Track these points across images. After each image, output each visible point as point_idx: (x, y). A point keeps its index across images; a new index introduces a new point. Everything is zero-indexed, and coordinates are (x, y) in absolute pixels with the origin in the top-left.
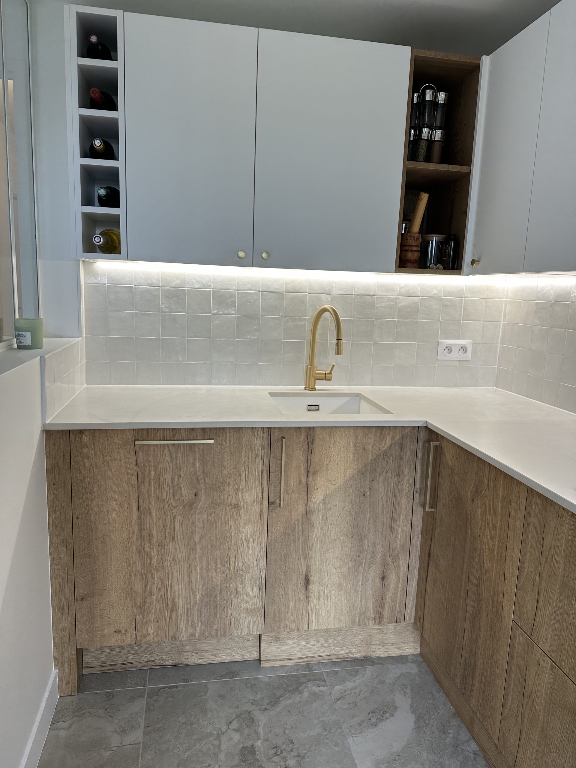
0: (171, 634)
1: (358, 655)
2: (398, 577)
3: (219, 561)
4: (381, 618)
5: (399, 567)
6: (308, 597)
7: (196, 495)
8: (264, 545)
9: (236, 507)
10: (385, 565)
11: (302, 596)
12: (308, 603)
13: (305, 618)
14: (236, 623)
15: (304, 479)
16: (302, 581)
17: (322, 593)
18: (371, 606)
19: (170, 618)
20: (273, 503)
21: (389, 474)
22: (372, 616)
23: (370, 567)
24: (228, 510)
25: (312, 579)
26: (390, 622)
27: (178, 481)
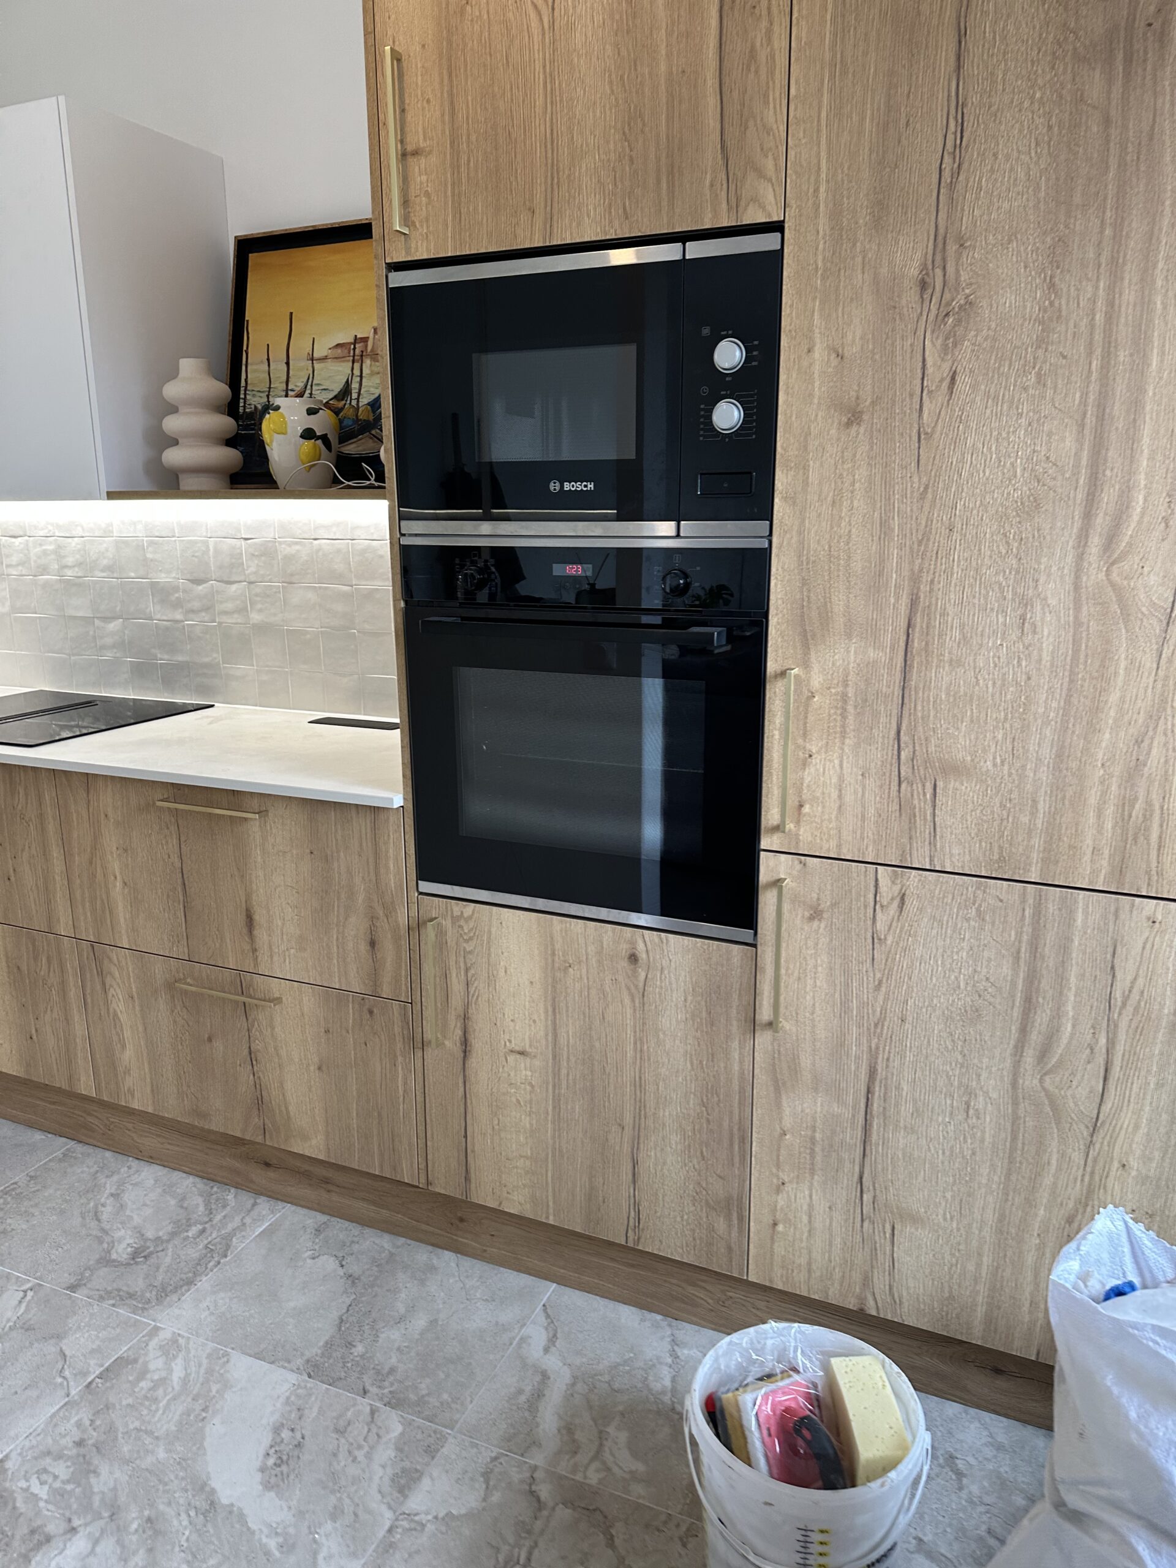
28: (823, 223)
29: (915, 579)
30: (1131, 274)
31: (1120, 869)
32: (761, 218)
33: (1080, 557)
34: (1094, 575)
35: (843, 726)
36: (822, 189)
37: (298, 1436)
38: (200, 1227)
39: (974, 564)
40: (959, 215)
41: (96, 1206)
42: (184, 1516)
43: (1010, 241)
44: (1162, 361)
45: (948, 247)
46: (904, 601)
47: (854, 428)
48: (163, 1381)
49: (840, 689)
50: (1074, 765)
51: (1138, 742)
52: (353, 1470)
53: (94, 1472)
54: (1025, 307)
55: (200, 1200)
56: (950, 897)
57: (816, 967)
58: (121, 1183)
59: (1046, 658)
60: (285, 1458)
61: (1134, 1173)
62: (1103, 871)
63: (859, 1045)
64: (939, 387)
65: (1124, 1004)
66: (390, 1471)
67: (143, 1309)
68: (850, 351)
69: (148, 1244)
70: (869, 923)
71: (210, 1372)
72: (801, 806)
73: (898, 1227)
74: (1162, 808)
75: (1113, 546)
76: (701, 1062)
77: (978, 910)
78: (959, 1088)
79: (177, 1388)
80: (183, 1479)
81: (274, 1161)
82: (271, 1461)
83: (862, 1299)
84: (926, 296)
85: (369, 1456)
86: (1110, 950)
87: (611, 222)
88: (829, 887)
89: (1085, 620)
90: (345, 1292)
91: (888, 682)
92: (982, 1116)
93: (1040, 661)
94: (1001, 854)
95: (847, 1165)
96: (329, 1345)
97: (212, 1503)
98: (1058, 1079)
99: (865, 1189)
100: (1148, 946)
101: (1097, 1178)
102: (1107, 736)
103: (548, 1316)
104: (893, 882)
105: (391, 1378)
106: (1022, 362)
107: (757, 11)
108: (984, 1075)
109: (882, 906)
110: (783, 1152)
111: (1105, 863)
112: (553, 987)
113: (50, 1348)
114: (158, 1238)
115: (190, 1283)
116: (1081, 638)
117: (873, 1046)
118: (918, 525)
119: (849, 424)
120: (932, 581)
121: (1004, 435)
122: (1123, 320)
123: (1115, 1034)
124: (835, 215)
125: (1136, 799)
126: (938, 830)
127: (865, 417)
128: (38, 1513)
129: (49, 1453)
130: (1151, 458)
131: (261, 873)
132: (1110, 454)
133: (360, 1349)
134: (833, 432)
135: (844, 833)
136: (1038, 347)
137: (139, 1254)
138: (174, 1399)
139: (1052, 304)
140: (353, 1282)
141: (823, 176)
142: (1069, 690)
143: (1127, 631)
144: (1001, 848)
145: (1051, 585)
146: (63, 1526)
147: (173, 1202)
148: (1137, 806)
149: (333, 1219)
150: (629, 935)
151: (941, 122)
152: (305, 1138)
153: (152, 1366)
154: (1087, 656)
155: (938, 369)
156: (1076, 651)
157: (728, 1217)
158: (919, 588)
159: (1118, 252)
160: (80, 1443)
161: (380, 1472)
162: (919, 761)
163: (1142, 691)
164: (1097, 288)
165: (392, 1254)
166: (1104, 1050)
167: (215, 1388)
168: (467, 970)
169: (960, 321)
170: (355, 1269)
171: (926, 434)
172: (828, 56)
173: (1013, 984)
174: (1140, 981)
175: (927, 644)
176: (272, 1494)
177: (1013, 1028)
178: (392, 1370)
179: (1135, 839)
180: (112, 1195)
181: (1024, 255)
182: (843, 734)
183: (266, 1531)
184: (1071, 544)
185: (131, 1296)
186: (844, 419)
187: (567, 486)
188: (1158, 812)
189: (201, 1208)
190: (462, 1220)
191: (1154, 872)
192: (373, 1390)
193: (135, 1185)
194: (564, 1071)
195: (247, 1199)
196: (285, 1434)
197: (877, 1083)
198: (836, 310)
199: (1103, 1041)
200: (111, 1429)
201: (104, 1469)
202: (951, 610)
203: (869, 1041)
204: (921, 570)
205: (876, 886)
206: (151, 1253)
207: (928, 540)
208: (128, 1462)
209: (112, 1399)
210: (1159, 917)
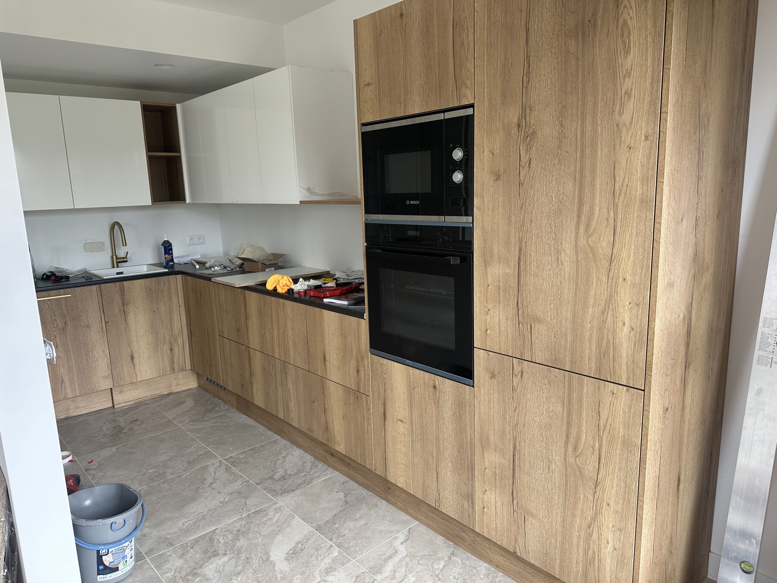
0: (63, 396)
1: (165, 393)
2: (179, 348)
3: (83, 355)
4: (174, 369)
5: (178, 342)
6: (134, 365)
7: (65, 323)
8: (106, 343)
9: (88, 326)
10: (171, 343)
11: (131, 365)
12: (134, 368)
13: (134, 376)
14: (98, 384)
15: (122, 309)
16: (129, 358)
17: (141, 362)
18: (167, 364)
19: (61, 387)
20: (107, 322)
21: (166, 300)
22: (169, 369)
23: (163, 346)
24: (84, 329)
25: (135, 356)
26: (179, 371)
27: (54, 317)
28: (486, 104)
29: (520, 241)
30: (589, 119)
31: (599, 369)
32: (467, 103)
33: (577, 234)
34: (582, 242)
35: (499, 299)
36: (486, 91)
37: (303, 547)
38: (305, 473)
39: (540, 235)
40: (529, 98)
41: (277, 460)
42: (258, 560)
43: (547, 108)
44: (602, 153)
45: (526, 111)
46: (517, 249)
47: (498, 181)
48: (271, 519)
49: (498, 283)
50: (579, 321)
51: (603, 313)
52: (315, 562)
53: (239, 540)
54: (553, 133)
55: (310, 464)
56: (538, 373)
57: (494, 398)
58: (287, 454)
59: (567, 275)
60: (296, 552)
61: (612, 509)
62: (593, 369)
63: (510, 434)
64: (525, 165)
65: (604, 429)
66: (326, 566)
67: (275, 496)
68: (496, 152)
69: (287, 475)
70: (511, 382)
71: (286, 520)
72: (487, 330)
73: (526, 517)
74: (613, 343)
75: (589, 229)
76: (457, 433)
77: (548, 380)
78: (545, 458)
79: (274, 522)
80: (263, 549)
81: (334, 454)
82: (291, 552)
83: (515, 548)
84: (520, 130)
85: (322, 560)
86: (597, 404)
87: (423, 106)
88: (497, 365)
89: (580, 260)
90: (342, 506)
91: (513, 283)
92: (554, 472)
93: (565, 276)
94: (555, 357)
95: (508, 486)
96: (327, 522)
97: (268, 559)
98: (581, 460)
99: (514, 498)
100: (612, 404)
101: (598, 509)
102: (591, 309)
103: (409, 532)
104: (518, 365)
105: (342, 538)
106: (553, 155)
107: (464, 28)
108: (554, 454)
109: (515, 375)
110: (486, 477)
111: (593, 365)
112: (410, 396)
113: (243, 501)
114: (291, 474)
115: (294, 491)
116: (579, 268)
117: (515, 435)
118: (520, 219)
119: (496, 180)
120: (526, 242)
121: (548, 184)
122: (587, 137)
123: (602, 442)
124: (490, 100)
125: (603, 338)
126: (533, 345)
127: (502, 177)
128: (218, 547)
129: (229, 531)
130: (600, 193)
131: (327, 341)
132: (586, 191)
133: (337, 526)
134: (491, 183)
135: (501, 343)
136: (558, 149)
137: (283, 478)
138: (271, 525)
139: (562, 131)
140: (346, 503)
141: (486, 86)
142: (576, 289)
143: (595, 265)
144: (555, 355)
145: (567, 245)
146: (224, 552)
147: (301, 463)
148: (604, 341)
149: (350, 480)
150: (433, 378)
151: (522, 64)
152: (339, 445)
153: (270, 514)
154: (581, 275)
155: (525, 159)
156: (577, 273)
157: (468, 501)
158: (522, 245)
159: (584, 110)
160: (238, 531)
161: (323, 565)
162: (525, 314)
163: (603, 291)
164: (577, 125)
165: (364, 497)
166: (598, 449)
167: (285, 525)
168: (385, 385)
169: (531, 139)
170: (349, 499)
171: (522, 183)
172: (486, 42)
173: (563, 414)
174: (610, 420)
175: (525, 267)
176: (287, 562)
177: (564, 434)
178: (344, 535)
179: (604, 356)
180: (283, 457)
181: (552, 113)
182: (499, 302)
183: (279, 571)
184: (573, 228)
185: (274, 491)
186: (495, 178)
187: (411, 202)
188: (612, 345)
189: (309, 467)
190: (389, 489)
191: (612, 371)
192: (335, 540)
193: (292, 455)
194: (414, 431)
195: (325, 467)
196: (300, 545)
197: (517, 452)
198: (491, 136)
199: (597, 445)
200: (249, 529)
201: (242, 540)
202: (532, 254)
203: (513, 433)
204: (522, 238)
205: (513, 367)
206: (286, 478)
207: (524, 225)
208: (249, 540)
209: (253, 521)
210: (615, 392)
